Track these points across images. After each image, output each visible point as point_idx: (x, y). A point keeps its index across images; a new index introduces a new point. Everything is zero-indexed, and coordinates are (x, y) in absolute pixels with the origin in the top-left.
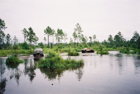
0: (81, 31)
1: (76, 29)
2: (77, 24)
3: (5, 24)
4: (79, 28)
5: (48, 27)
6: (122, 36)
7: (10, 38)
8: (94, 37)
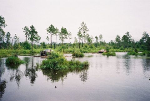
0: (87, 30)
1: (81, 28)
2: (82, 23)
3: (5, 21)
4: (84, 28)
5: (51, 25)
6: (130, 36)
7: (10, 36)
8: (100, 37)
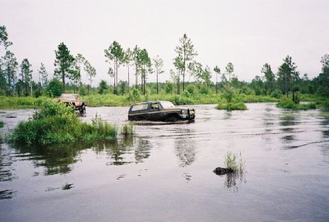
0: (192, 53)
1: (180, 49)
3: (7, 35)
4: (187, 48)
5: (114, 43)
6: (294, 66)
7: (30, 68)
8: (228, 68)
